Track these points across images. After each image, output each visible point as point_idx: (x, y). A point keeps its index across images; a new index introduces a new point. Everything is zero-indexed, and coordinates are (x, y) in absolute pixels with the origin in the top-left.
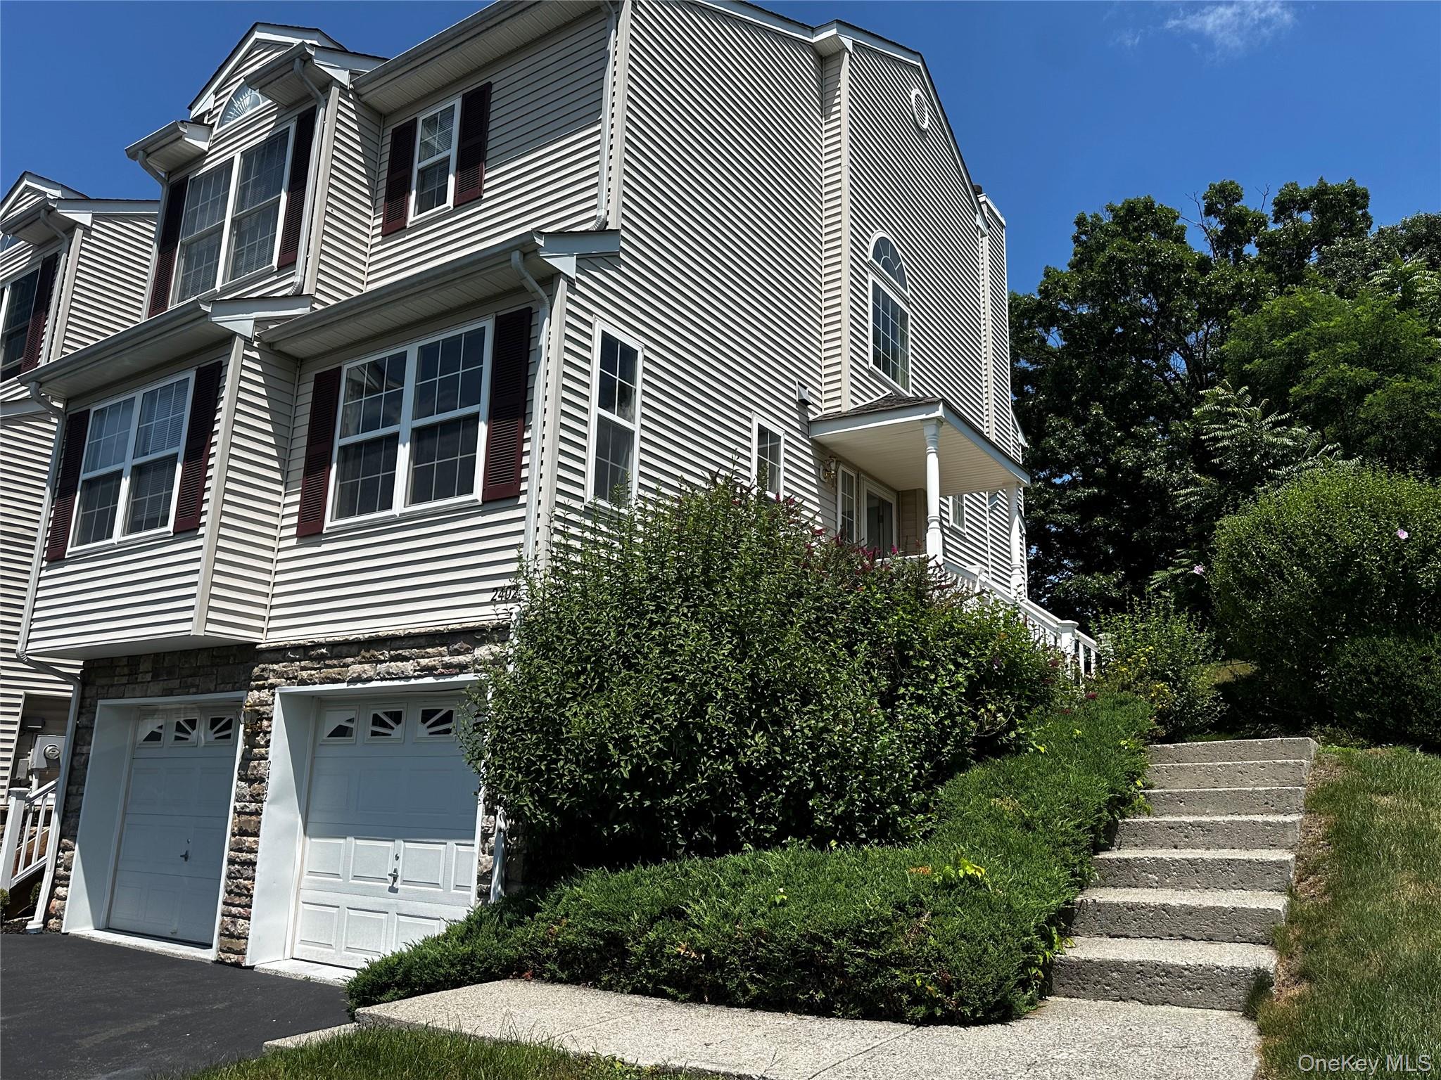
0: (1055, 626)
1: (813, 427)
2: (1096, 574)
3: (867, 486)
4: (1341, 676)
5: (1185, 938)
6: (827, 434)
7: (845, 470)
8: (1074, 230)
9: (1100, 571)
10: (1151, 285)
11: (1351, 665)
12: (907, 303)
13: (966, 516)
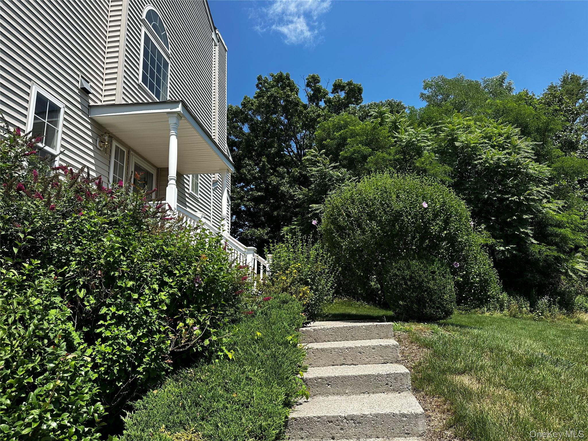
0: (244, 250)
1: (93, 110)
2: (259, 229)
3: (134, 159)
4: (391, 281)
6: (102, 116)
7: (118, 145)
8: (257, 82)
9: (260, 227)
10: (285, 110)
11: (397, 275)
12: (169, 58)
13: (199, 188)
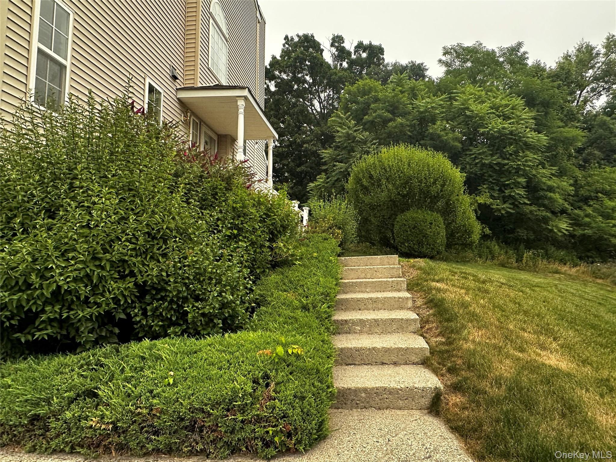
1: (179, 92)
3: (204, 129)
5: (383, 364)
6: (186, 96)
7: (195, 119)
12: (227, 42)
13: (247, 151)
